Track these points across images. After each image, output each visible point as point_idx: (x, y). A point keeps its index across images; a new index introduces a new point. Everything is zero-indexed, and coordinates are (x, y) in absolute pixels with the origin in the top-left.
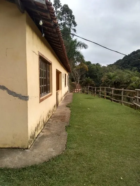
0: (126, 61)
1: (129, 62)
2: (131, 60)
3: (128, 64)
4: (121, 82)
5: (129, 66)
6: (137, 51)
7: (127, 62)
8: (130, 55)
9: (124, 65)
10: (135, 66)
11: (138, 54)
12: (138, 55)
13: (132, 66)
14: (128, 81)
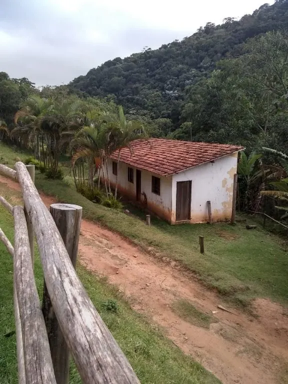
0: (94, 79)
1: (99, 82)
2: (104, 79)
3: (98, 88)
4: (61, 125)
5: (99, 90)
6: (114, 60)
7: (96, 81)
8: (101, 69)
9: (90, 88)
10: (110, 92)
11: (116, 66)
12: (116, 68)
13: (106, 91)
14: (79, 121)
